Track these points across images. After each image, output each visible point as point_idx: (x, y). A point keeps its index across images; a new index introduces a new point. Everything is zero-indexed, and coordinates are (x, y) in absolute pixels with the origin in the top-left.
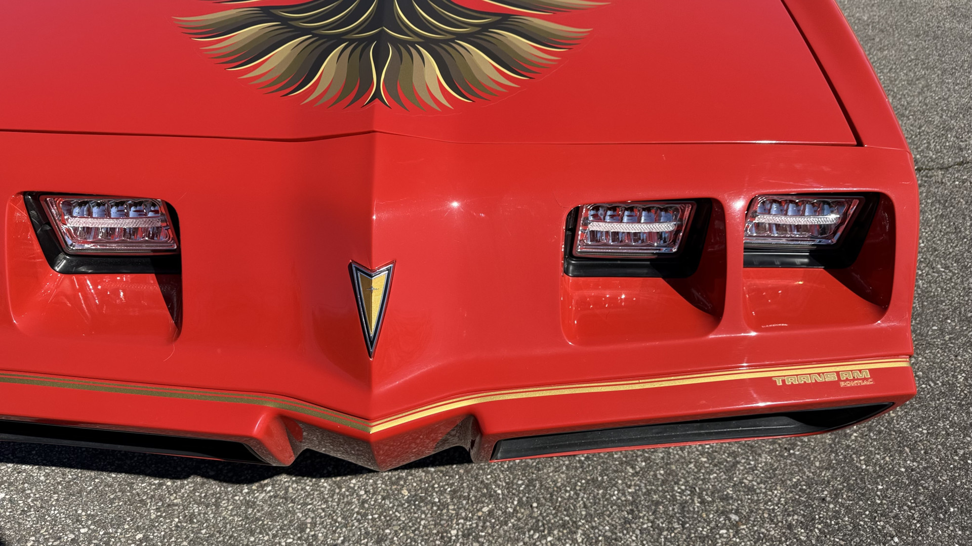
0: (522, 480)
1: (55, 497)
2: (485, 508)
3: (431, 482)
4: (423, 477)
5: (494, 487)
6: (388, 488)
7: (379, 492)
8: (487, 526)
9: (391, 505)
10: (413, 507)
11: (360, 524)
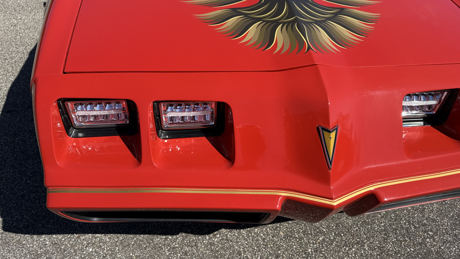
0: (333, 224)
1: (117, 248)
2: (321, 238)
3: (292, 228)
4: (288, 226)
5: (321, 228)
6: (273, 232)
7: (270, 234)
8: (324, 246)
9: (277, 240)
10: (287, 240)
11: (266, 249)
